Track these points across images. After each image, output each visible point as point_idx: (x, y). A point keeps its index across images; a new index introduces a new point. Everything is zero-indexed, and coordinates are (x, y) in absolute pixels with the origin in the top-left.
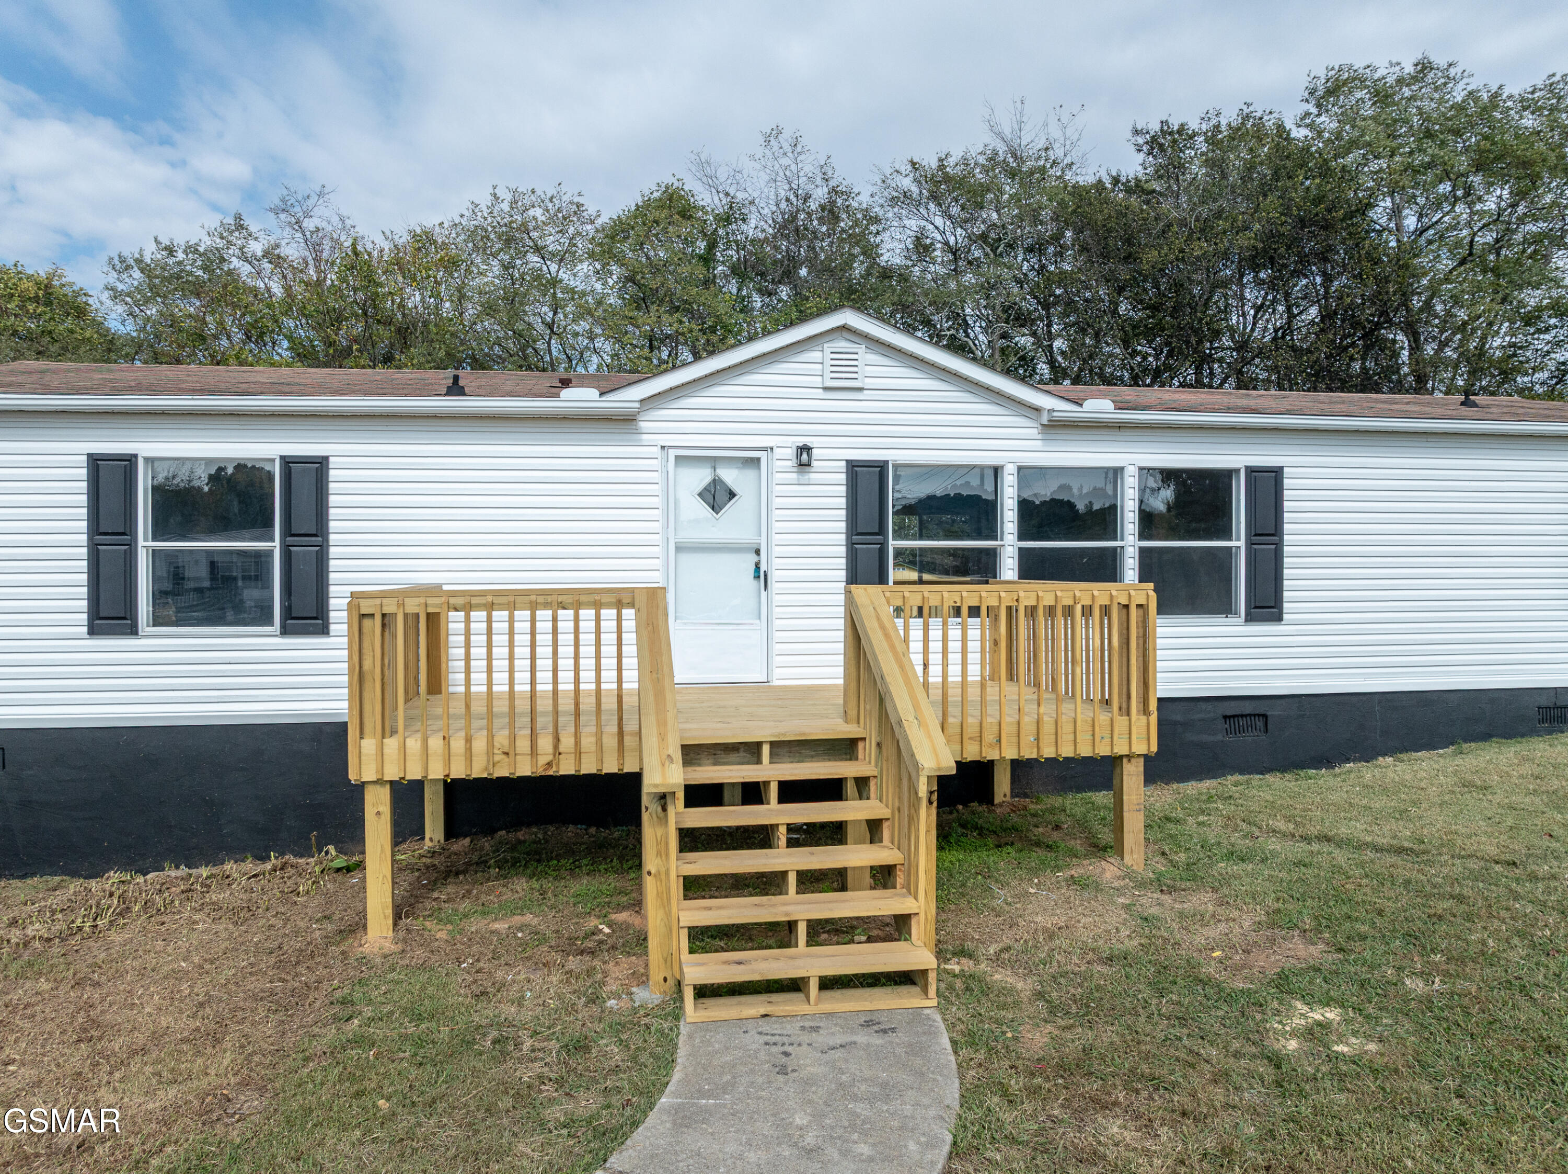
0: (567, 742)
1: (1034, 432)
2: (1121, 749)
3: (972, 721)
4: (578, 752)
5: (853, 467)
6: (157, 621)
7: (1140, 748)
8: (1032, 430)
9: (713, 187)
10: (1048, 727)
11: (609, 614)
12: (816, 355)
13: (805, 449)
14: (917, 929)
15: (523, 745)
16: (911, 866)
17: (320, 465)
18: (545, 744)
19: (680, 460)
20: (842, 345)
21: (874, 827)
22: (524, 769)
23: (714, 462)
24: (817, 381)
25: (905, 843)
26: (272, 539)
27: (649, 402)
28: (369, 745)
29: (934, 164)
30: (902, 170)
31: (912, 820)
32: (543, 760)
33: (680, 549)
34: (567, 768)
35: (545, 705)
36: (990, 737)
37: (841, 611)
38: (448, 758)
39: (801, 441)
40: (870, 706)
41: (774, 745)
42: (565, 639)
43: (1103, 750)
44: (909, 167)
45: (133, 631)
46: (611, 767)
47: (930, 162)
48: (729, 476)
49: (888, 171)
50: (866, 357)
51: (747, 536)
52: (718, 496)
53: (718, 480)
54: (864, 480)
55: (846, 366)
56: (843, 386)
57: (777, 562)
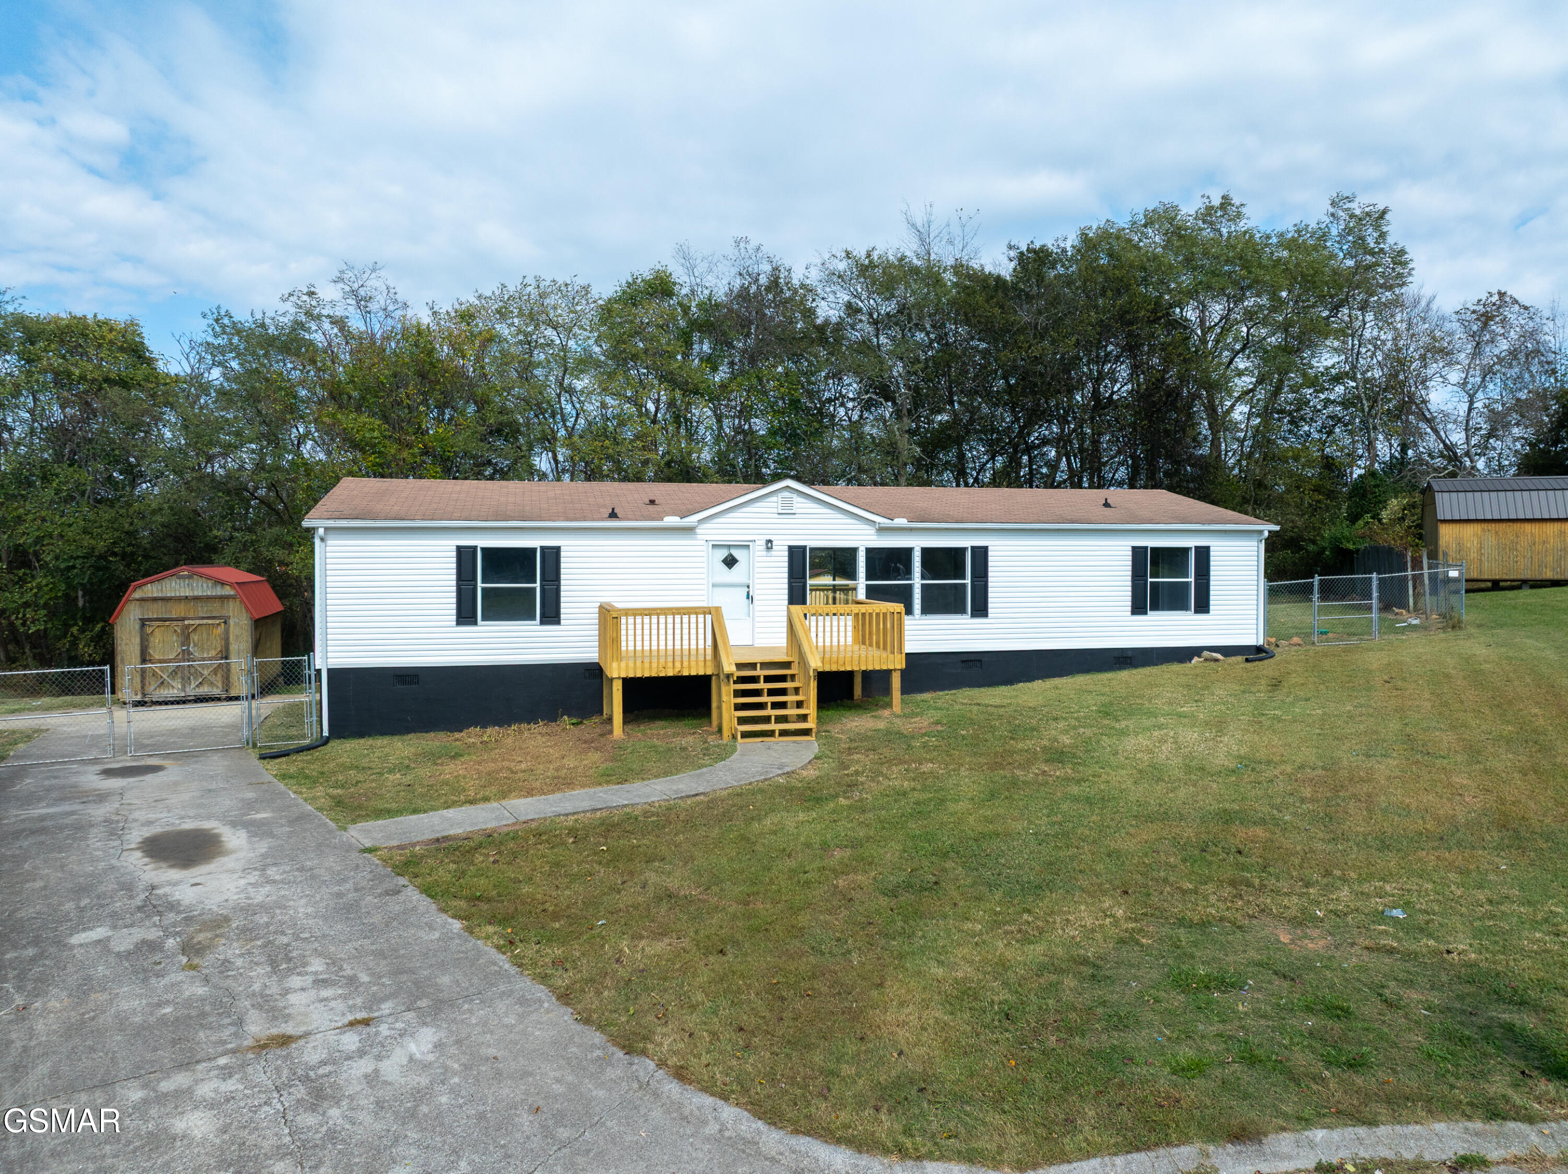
0: (686, 664)
1: (873, 532)
2: (891, 667)
3: (835, 656)
4: (690, 667)
5: (791, 548)
6: (484, 619)
7: (899, 667)
8: (871, 531)
9: (691, 270)
10: (863, 659)
11: (693, 617)
12: (774, 499)
13: (770, 541)
14: (809, 719)
15: (670, 665)
16: (808, 700)
17: (557, 550)
18: (678, 665)
19: (714, 546)
20: (786, 494)
21: (797, 690)
22: (670, 674)
23: (729, 546)
24: (775, 510)
25: (807, 694)
26: (535, 582)
27: (701, 521)
28: (615, 665)
29: (863, 254)
30: (838, 255)
31: (809, 684)
32: (677, 670)
33: (713, 586)
34: (686, 673)
35: (678, 653)
36: (841, 662)
37: (785, 619)
38: (643, 670)
39: (768, 538)
40: (796, 650)
41: (762, 664)
42: (686, 626)
43: (885, 668)
44: (844, 254)
45: (475, 623)
46: (701, 673)
47: (860, 252)
48: (736, 553)
49: (827, 256)
50: (797, 499)
51: (744, 580)
52: (730, 562)
53: (731, 555)
54: (796, 555)
55: (788, 504)
56: (787, 513)
57: (757, 592)
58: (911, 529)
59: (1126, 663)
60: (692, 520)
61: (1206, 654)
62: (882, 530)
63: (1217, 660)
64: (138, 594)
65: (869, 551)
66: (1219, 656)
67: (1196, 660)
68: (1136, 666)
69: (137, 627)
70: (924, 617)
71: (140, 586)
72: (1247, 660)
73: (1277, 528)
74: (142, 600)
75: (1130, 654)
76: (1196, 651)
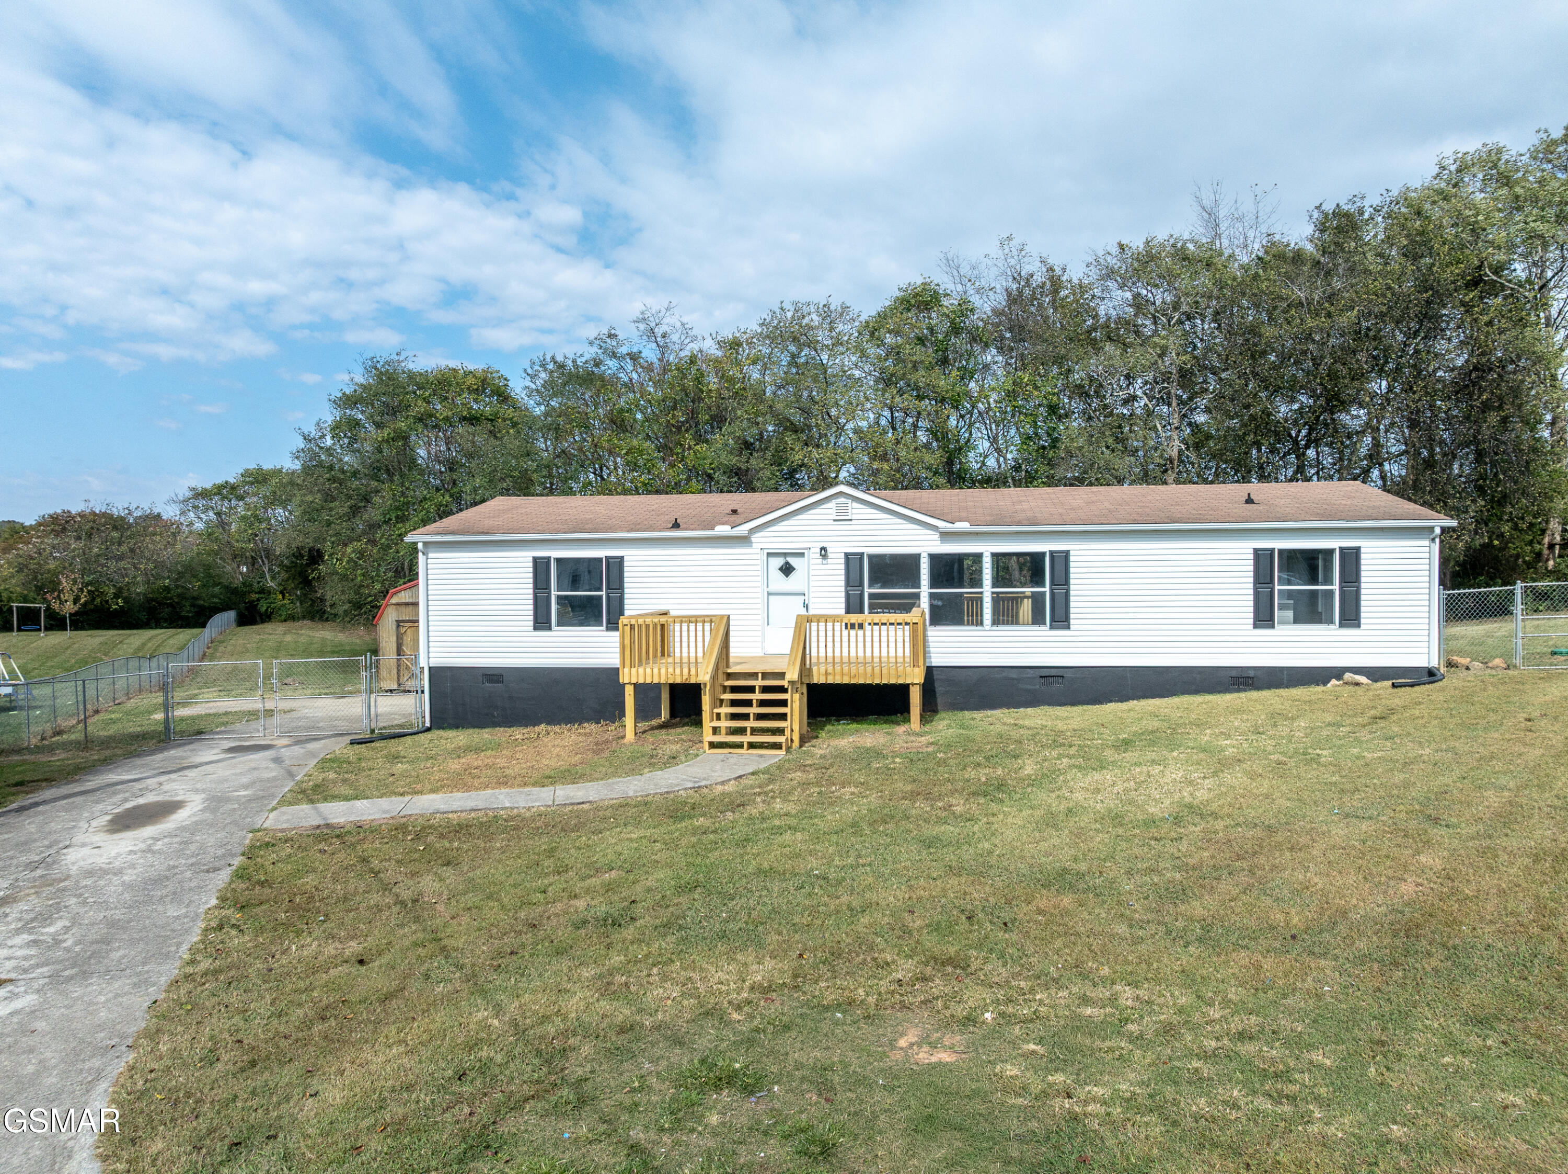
5: (847, 555)
6: (559, 625)
8: (936, 536)
12: (827, 505)
13: (823, 549)
14: (788, 732)
16: (794, 713)
19: (769, 555)
20: (842, 500)
23: (784, 555)
24: (829, 517)
27: (752, 531)
31: (800, 697)
33: (769, 593)
39: (822, 545)
45: (550, 629)
48: (793, 561)
50: (851, 505)
51: (801, 588)
52: (787, 570)
53: (787, 563)
54: (852, 561)
55: (842, 510)
56: (842, 519)
57: (812, 600)
58: (977, 534)
59: (1247, 684)
60: (744, 529)
61: (1348, 676)
62: (946, 536)
63: (1357, 684)
64: (394, 600)
65: (933, 558)
66: (1363, 679)
67: (1334, 682)
68: (1259, 688)
69: (394, 627)
70: (995, 628)
71: (396, 593)
72: (1394, 686)
73: (1454, 523)
74: (398, 604)
75: (1251, 674)
76: (1337, 673)
